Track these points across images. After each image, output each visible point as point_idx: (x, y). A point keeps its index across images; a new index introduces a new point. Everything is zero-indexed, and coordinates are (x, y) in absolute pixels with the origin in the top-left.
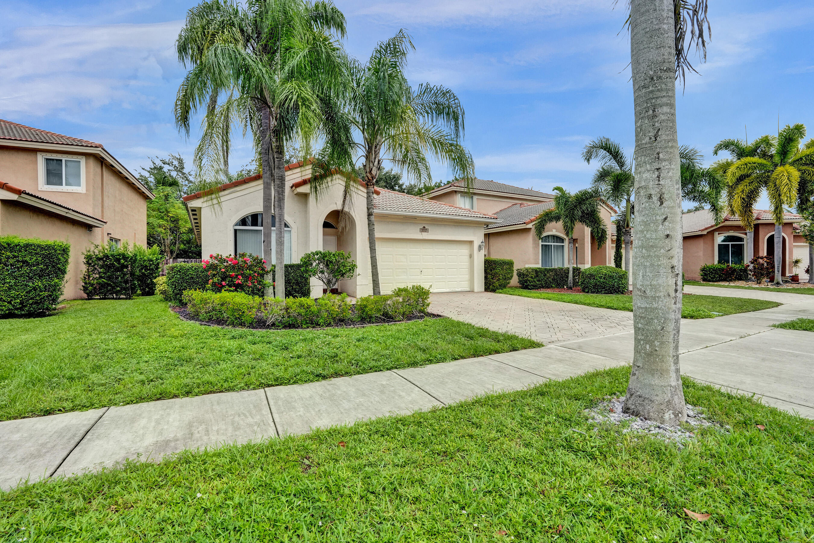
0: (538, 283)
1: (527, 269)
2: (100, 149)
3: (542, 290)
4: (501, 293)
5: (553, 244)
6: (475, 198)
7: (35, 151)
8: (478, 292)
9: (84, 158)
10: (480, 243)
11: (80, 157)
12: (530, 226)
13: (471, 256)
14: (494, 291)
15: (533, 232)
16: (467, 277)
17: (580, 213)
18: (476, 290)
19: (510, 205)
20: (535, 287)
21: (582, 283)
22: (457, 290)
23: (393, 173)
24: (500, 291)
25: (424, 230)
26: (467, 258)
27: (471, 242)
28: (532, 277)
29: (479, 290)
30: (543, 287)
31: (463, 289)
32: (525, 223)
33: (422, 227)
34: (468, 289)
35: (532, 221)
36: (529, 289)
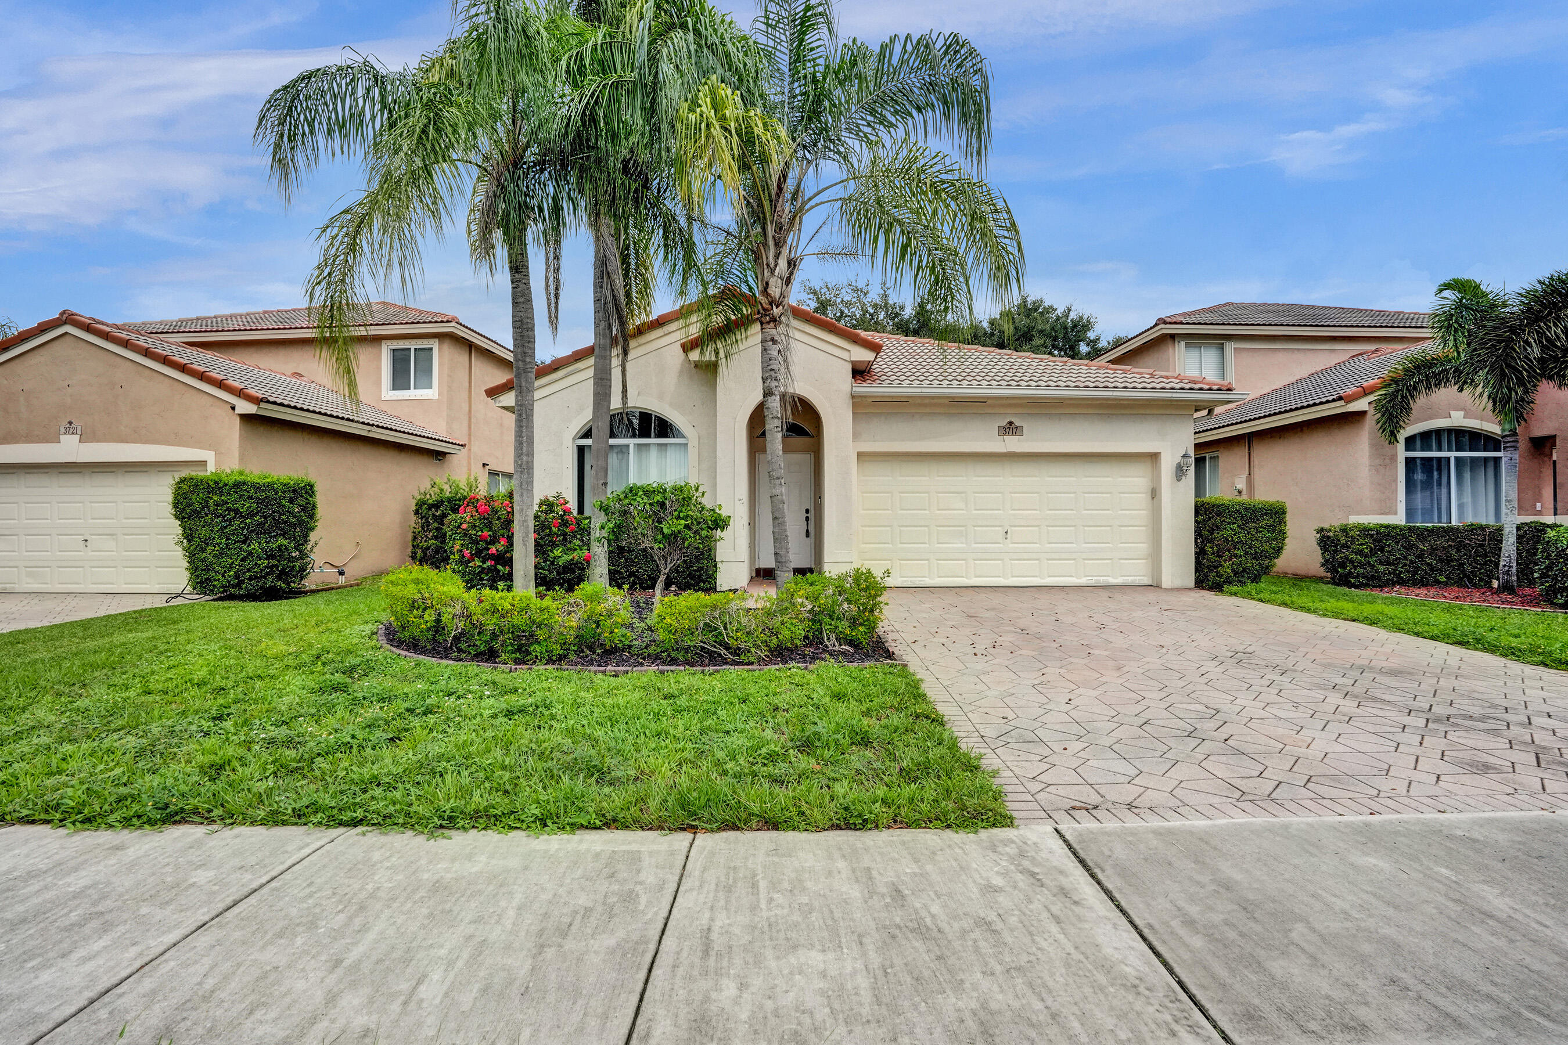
0: (1381, 568)
1: (1344, 530)
2: (453, 324)
3: (1398, 592)
4: (1235, 594)
5: (1453, 455)
6: (1230, 347)
7: (377, 340)
8: (1172, 590)
9: (437, 340)
10: (1178, 459)
11: (432, 341)
12: (1361, 405)
13: (1154, 494)
14: (1217, 587)
15: (1370, 423)
16: (1143, 547)
17: (1536, 352)
18: (1166, 582)
19: (1345, 357)
20: (1374, 582)
21: (1544, 575)
22: (1112, 581)
23: (1073, 315)
24: (1234, 588)
25: (1010, 429)
26: (1142, 498)
27: (1154, 457)
28: (1360, 553)
29: (1178, 583)
30: (1402, 583)
31: (1130, 580)
32: (1340, 398)
33: (1004, 423)
34: (1146, 581)
35: (1366, 392)
36: (1350, 585)
